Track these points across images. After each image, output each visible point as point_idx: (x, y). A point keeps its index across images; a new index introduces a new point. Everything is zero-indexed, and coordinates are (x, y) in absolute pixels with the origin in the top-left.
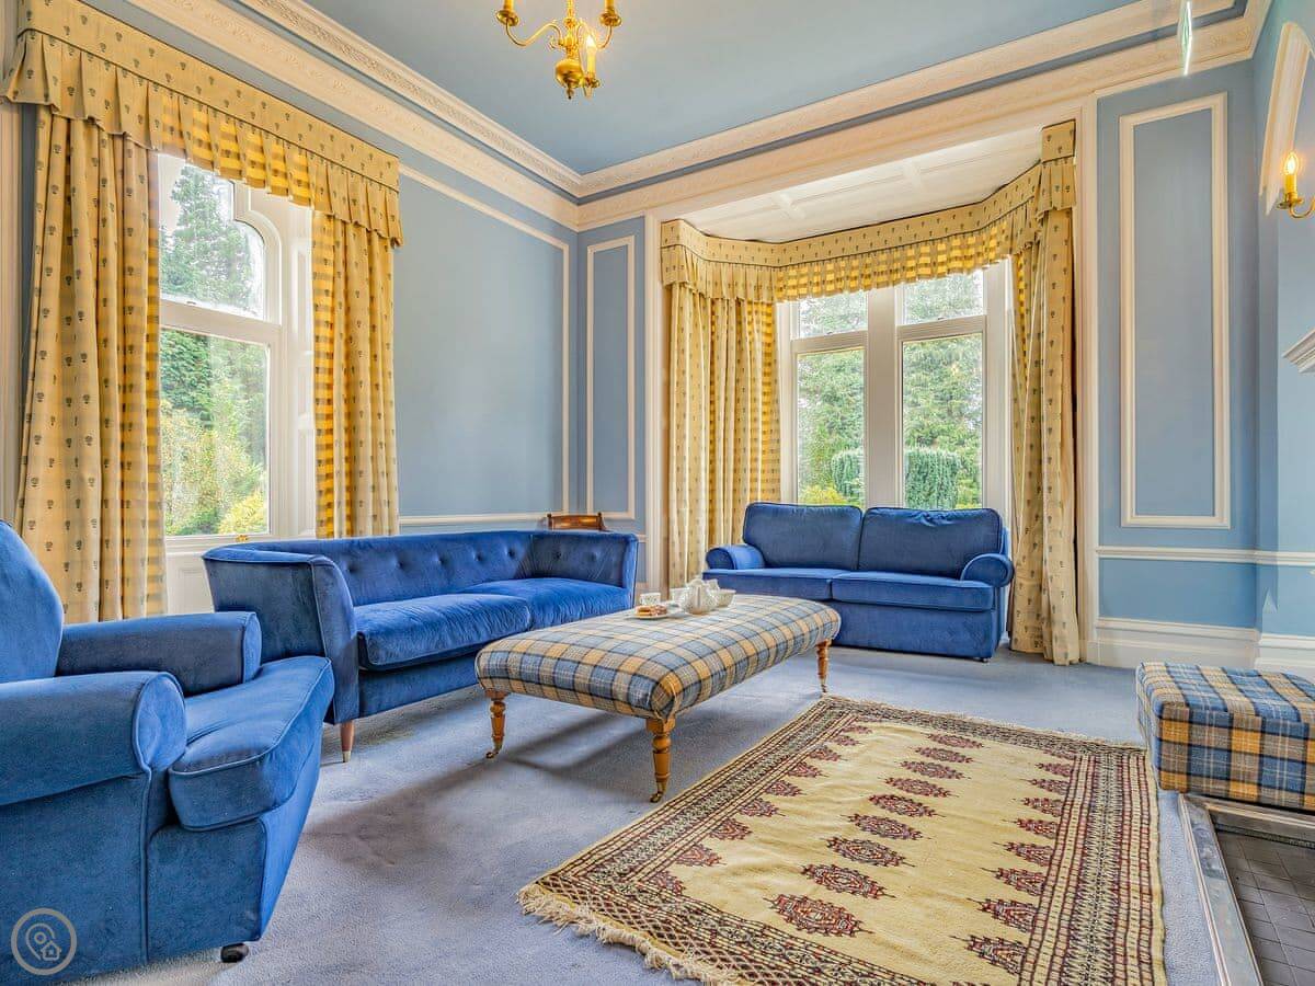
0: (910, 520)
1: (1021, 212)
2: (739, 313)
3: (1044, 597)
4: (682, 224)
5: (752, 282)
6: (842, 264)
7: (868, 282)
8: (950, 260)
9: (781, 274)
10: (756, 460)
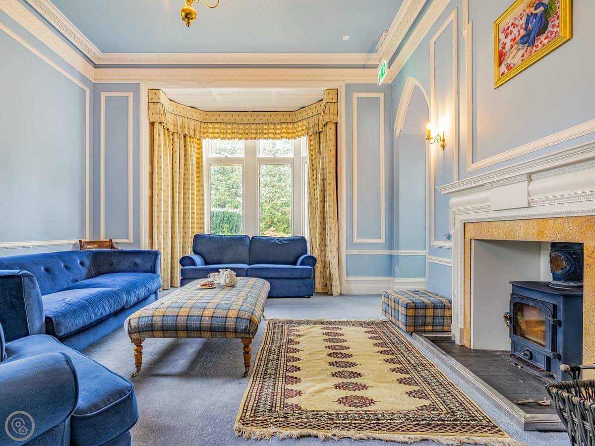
0: (271, 241)
1: (312, 119)
2: (185, 141)
3: (328, 271)
4: (161, 91)
5: (192, 127)
6: (235, 126)
7: (247, 136)
8: (281, 133)
9: (205, 126)
10: (194, 213)
